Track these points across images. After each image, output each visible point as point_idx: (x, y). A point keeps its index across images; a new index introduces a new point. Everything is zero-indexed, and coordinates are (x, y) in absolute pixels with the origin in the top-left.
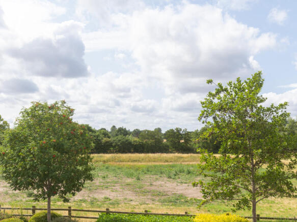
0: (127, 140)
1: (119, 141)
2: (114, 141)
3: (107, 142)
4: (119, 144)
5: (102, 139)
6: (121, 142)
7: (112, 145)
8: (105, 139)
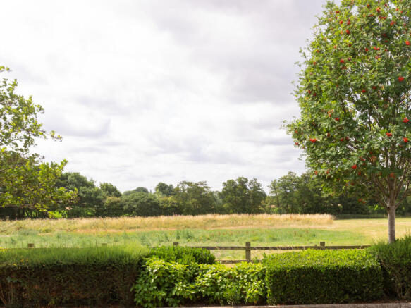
0: (151, 199)
1: (136, 201)
2: (126, 201)
3: (112, 204)
4: (135, 206)
5: (105, 198)
6: (138, 203)
7: (122, 209)
8: (109, 198)
